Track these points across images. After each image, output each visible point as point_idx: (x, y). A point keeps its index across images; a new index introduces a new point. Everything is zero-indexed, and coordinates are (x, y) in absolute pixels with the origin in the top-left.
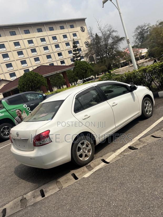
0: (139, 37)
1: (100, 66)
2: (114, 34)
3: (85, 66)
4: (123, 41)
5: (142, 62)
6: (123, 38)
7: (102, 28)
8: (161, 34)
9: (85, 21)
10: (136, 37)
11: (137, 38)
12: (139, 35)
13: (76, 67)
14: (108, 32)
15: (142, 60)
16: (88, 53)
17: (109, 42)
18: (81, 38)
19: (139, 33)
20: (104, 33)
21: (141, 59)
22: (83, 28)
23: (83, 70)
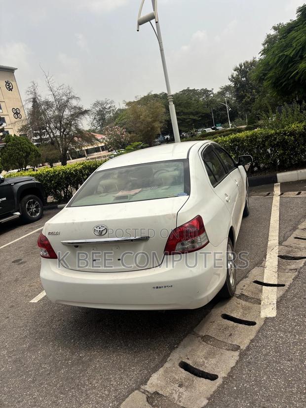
0: (98, 117)
1: (49, 149)
2: (74, 103)
3: (26, 146)
4: (87, 116)
5: (103, 155)
6: (89, 111)
7: (55, 89)
8: (141, 117)
9: (13, 72)
10: (93, 117)
11: (95, 118)
12: (98, 115)
13: (9, 146)
14: (65, 98)
15: (105, 152)
16: (28, 124)
17: (65, 113)
18: (6, 100)
19: (97, 111)
20: (57, 97)
21: (103, 150)
22: (11, 85)
23: (23, 151)
